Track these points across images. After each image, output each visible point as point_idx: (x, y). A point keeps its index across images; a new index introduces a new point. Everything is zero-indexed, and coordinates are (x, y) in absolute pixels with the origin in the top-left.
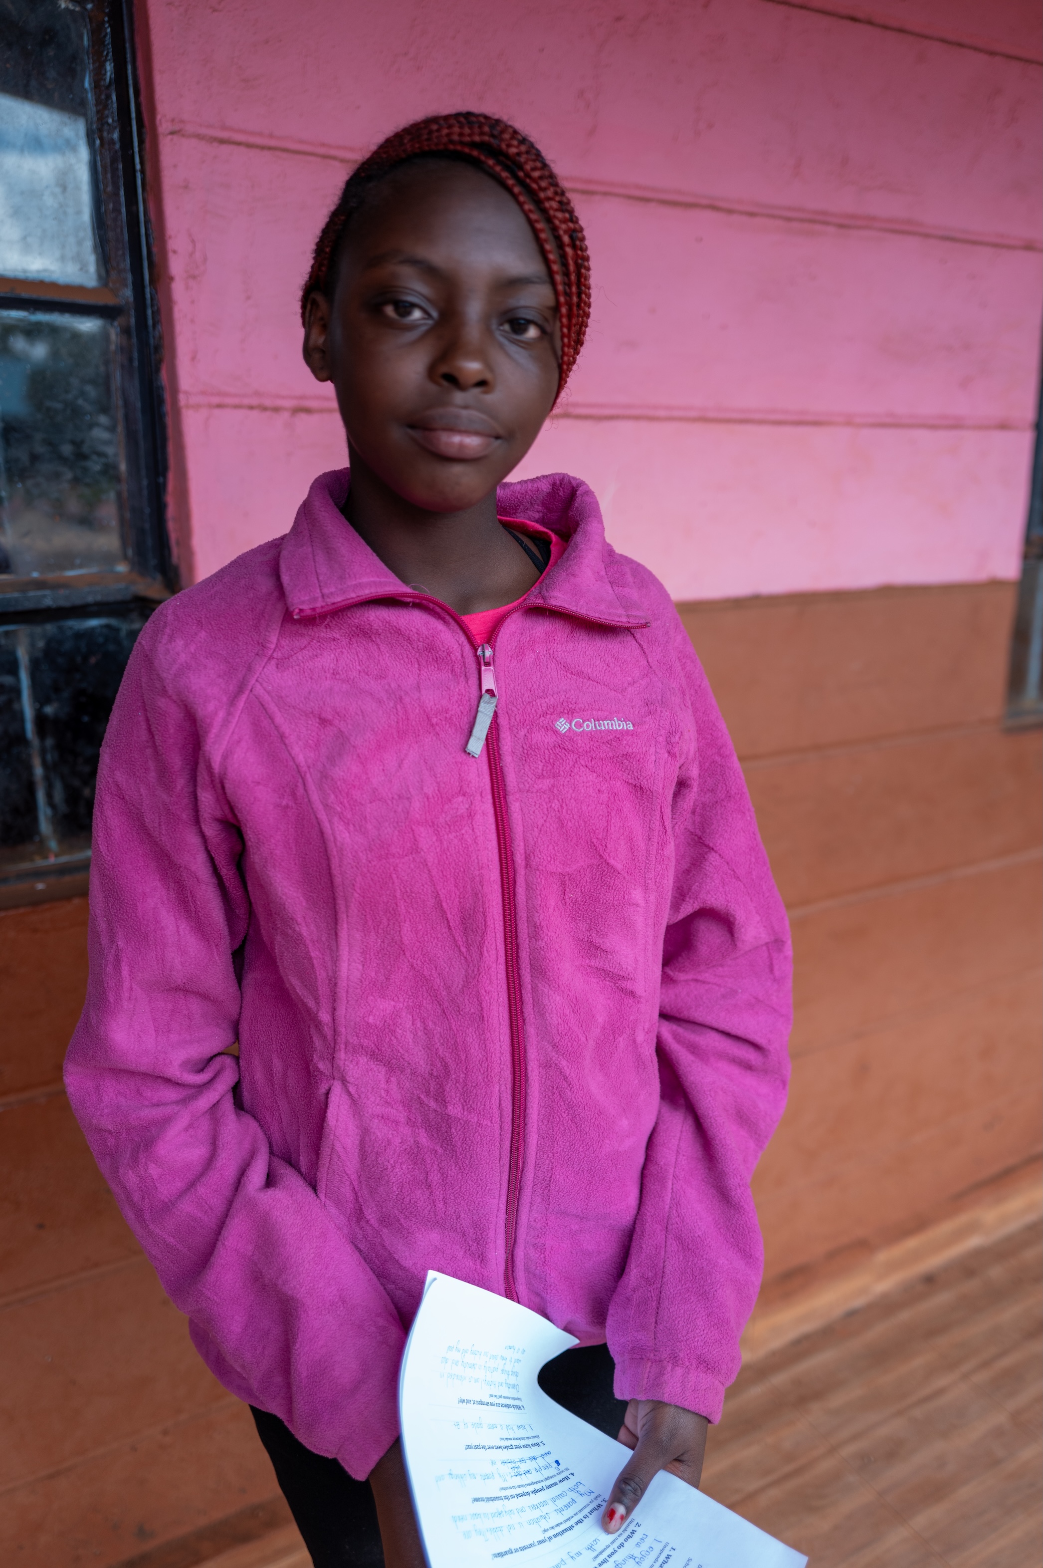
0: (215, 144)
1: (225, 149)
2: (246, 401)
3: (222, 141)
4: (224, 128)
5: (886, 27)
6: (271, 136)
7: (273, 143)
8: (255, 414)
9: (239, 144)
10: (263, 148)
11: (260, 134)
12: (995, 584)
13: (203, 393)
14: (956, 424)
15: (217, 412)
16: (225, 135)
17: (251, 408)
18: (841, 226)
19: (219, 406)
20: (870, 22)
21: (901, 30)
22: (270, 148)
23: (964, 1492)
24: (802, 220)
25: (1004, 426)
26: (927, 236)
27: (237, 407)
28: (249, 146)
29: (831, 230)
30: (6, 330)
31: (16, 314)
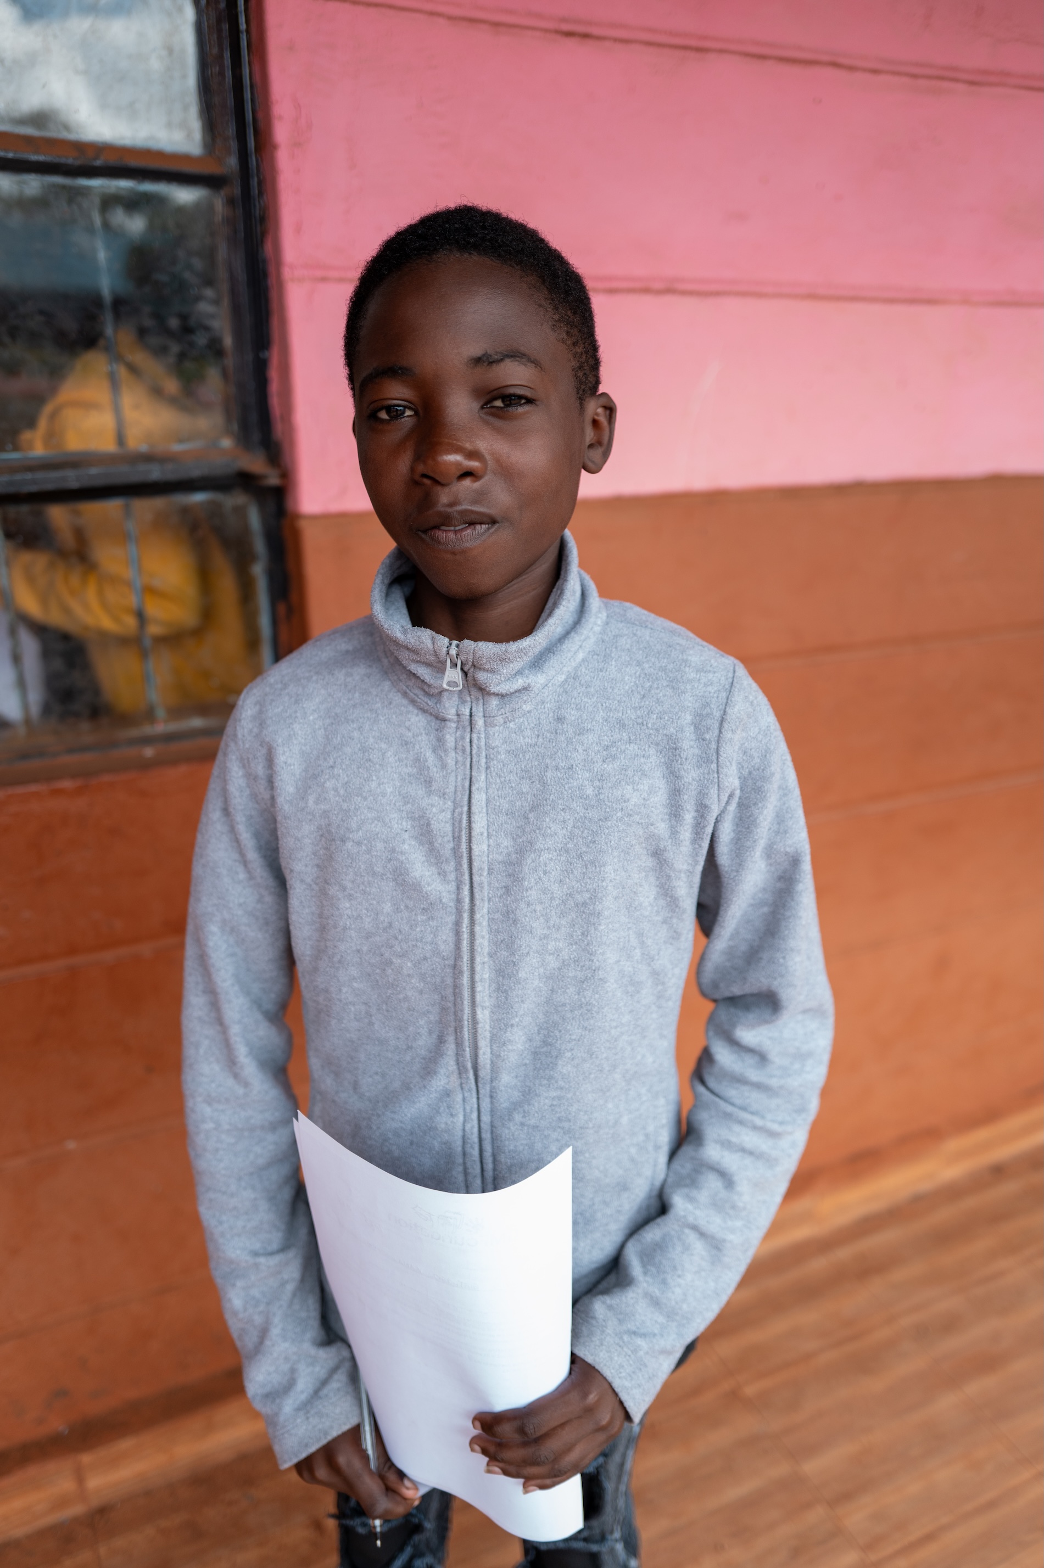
1: (331, 7)
10: (368, 5)
13: (308, 266)
15: (321, 285)
19: (324, 279)
22: (375, 5)
24: (933, 77)
27: (339, 280)
29: (961, 87)
30: (109, 202)
31: (124, 184)
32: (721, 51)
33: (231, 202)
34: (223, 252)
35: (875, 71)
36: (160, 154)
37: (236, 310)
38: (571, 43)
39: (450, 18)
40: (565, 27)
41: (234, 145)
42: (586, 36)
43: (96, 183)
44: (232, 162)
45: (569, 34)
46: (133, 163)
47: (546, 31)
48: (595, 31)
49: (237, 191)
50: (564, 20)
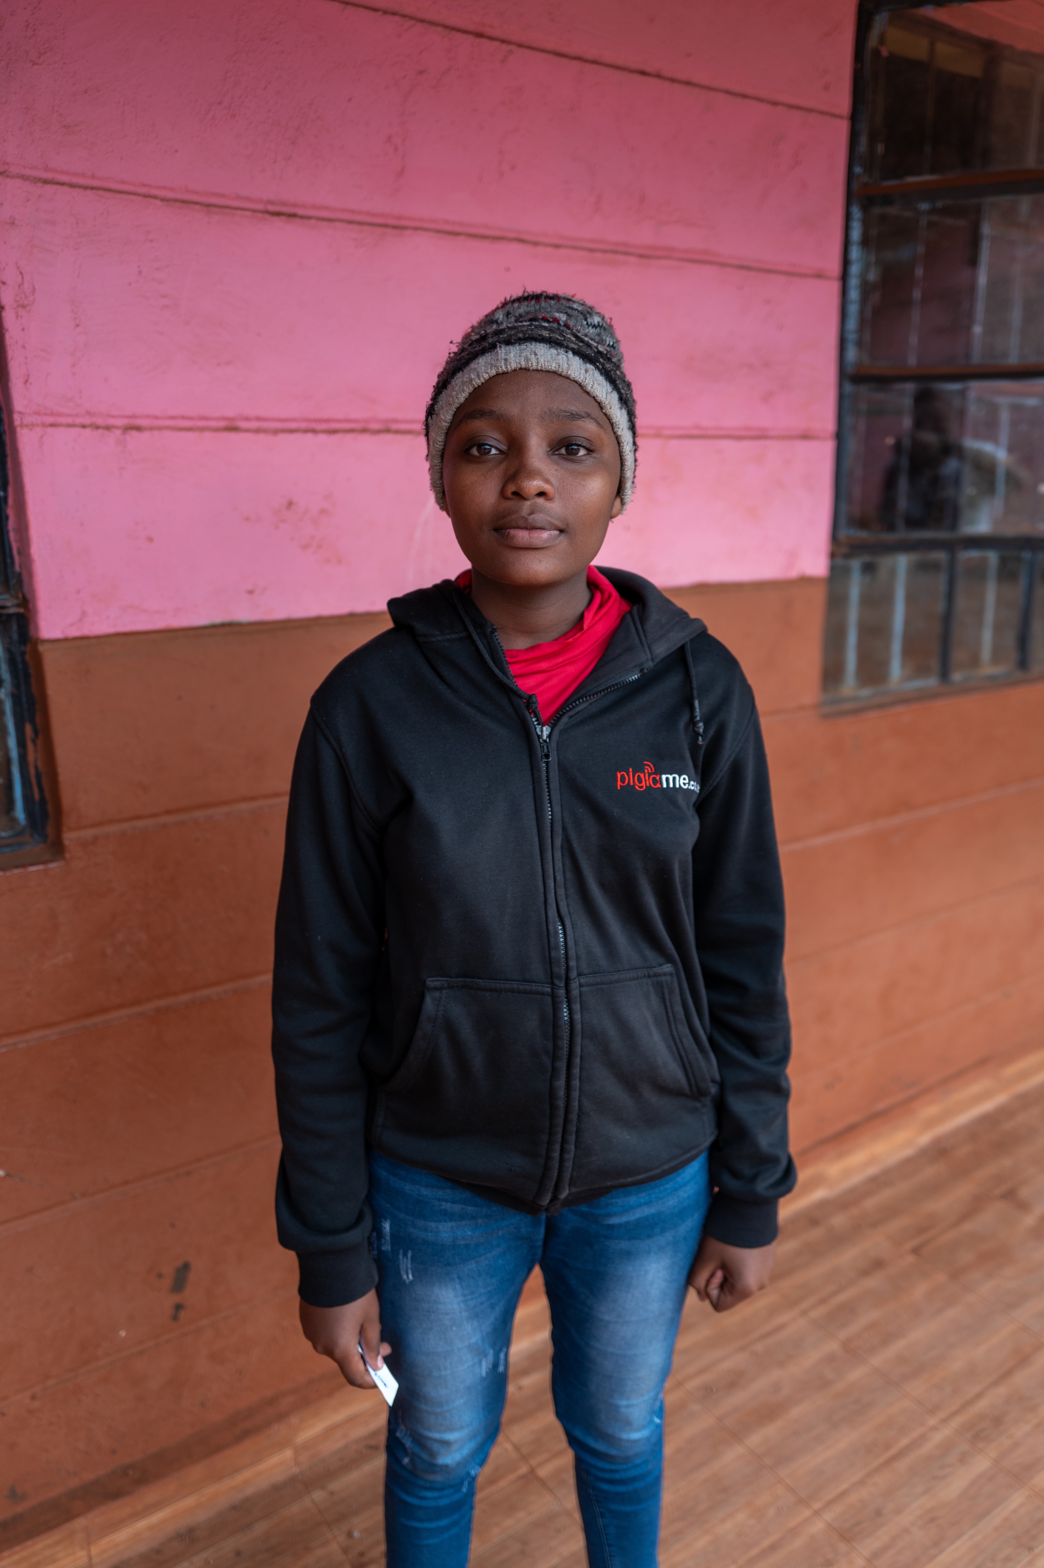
0: (40, 184)
1: (49, 189)
2: (79, 421)
3: (46, 182)
4: (47, 169)
5: (673, 80)
6: (93, 177)
7: (95, 183)
8: (88, 431)
9: (63, 184)
10: (86, 188)
11: (83, 175)
12: (805, 581)
13: (37, 413)
14: (761, 435)
15: (50, 430)
16: (49, 176)
17: (84, 426)
18: (641, 256)
19: (52, 425)
20: (658, 76)
21: (688, 83)
22: (92, 188)
23: (796, 1412)
24: (604, 251)
25: (806, 436)
26: (723, 265)
27: (69, 426)
28: (72, 186)
29: (632, 259)
32: (416, 229)
35: (557, 246)
38: (278, 222)
39: (162, 200)
40: (271, 208)
42: (293, 215)
45: (278, 214)
47: (254, 211)
48: (300, 212)
50: (272, 203)
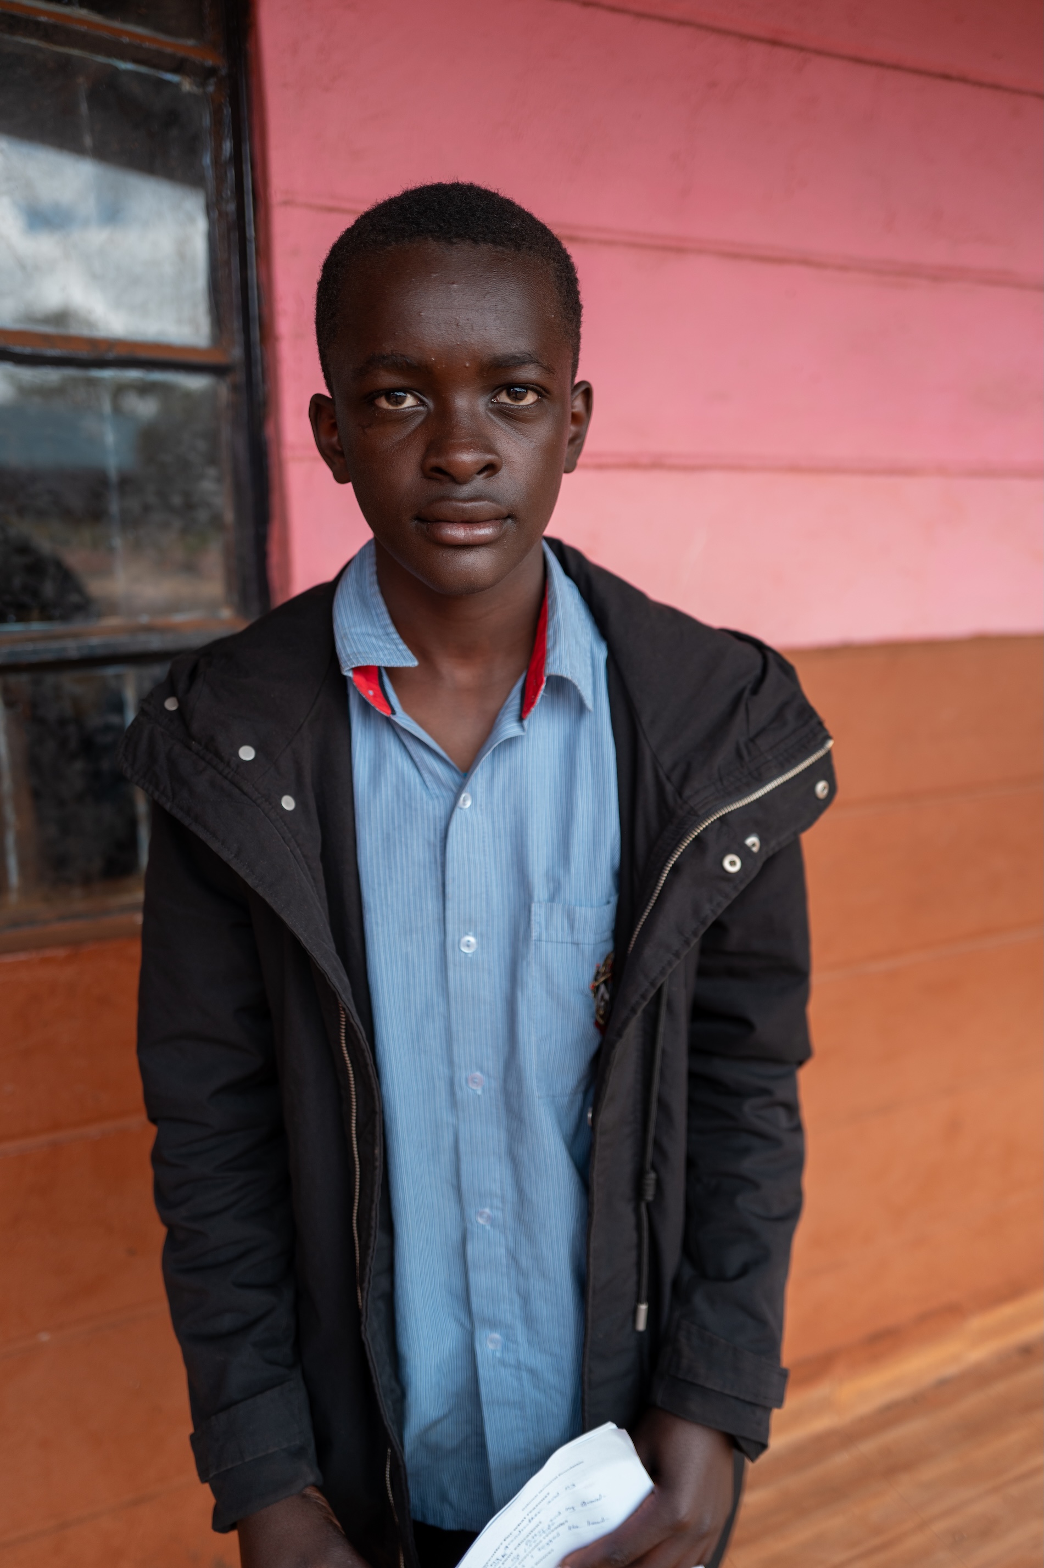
0: (325, 212)
1: (334, 217)
3: (331, 209)
5: (980, 85)
16: (334, 203)
18: (936, 278)
20: (963, 80)
21: (995, 87)
24: (895, 274)
26: (1021, 286)
29: (924, 282)
30: (120, 390)
31: (134, 374)
32: (699, 251)
33: (235, 388)
34: (226, 433)
35: (844, 268)
36: (168, 348)
37: (237, 488)
41: (239, 338)
43: (107, 374)
44: (236, 353)
46: (143, 355)
48: (581, 234)
49: (240, 377)
